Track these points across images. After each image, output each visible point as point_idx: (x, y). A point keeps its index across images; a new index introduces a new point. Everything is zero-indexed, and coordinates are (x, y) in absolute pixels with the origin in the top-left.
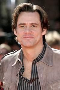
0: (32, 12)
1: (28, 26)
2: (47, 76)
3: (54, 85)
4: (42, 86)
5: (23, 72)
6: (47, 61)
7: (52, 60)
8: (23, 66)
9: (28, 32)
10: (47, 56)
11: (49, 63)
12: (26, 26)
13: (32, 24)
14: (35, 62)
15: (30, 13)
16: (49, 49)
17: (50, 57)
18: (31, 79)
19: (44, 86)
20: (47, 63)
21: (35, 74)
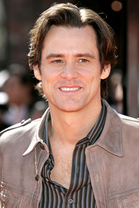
0: (80, 27)
1: (70, 60)
2: (109, 181)
5: (51, 169)
6: (111, 145)
7: (120, 142)
8: (51, 156)
9: (69, 76)
10: (109, 132)
11: (115, 149)
12: (66, 62)
13: (80, 55)
14: (82, 145)
15: (75, 30)
16: (113, 116)
17: (117, 134)
18: (71, 185)
19: (103, 204)
20: (111, 148)
21: (81, 173)
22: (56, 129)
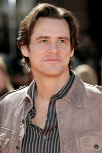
3: (82, 138)
4: (62, 138)
5: (34, 117)
6: (74, 100)
7: (82, 99)
10: (74, 92)
11: (77, 103)
14: (55, 100)
16: (78, 82)
17: (80, 94)
18: (46, 126)
19: (66, 139)
20: (74, 102)
21: (53, 119)
22: (39, 91)
